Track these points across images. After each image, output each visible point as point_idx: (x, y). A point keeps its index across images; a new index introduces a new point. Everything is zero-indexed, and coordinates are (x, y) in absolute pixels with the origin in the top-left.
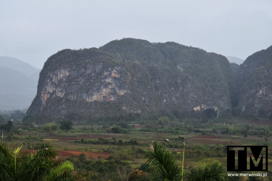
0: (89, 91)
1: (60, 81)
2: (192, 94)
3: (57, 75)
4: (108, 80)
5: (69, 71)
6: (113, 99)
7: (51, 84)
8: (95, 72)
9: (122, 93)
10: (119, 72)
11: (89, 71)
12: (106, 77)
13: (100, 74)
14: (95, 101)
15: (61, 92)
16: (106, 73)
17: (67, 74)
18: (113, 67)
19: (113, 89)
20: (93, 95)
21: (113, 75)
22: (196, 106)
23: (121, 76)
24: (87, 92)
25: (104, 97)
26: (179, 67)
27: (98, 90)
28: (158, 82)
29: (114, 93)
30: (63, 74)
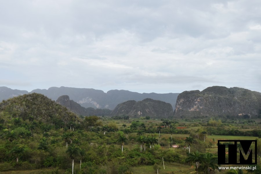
0: (190, 107)
1: (181, 103)
2: (238, 109)
3: (180, 101)
4: (196, 103)
5: (184, 99)
6: (198, 110)
7: (178, 105)
8: (192, 99)
9: (201, 108)
10: (200, 99)
11: (190, 99)
12: (195, 102)
13: (193, 100)
14: (192, 111)
15: (181, 107)
16: (195, 100)
17: (183, 100)
18: (198, 97)
19: (198, 106)
20: (191, 108)
21: (198, 100)
22: (240, 113)
23: (201, 101)
24: (189, 107)
25: (195, 109)
26: (235, 97)
27: (193, 107)
28: (221, 103)
29: (198, 108)
30: (182, 100)
